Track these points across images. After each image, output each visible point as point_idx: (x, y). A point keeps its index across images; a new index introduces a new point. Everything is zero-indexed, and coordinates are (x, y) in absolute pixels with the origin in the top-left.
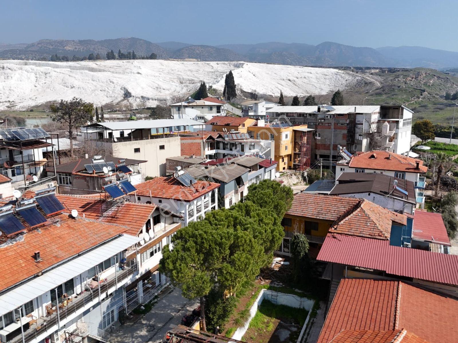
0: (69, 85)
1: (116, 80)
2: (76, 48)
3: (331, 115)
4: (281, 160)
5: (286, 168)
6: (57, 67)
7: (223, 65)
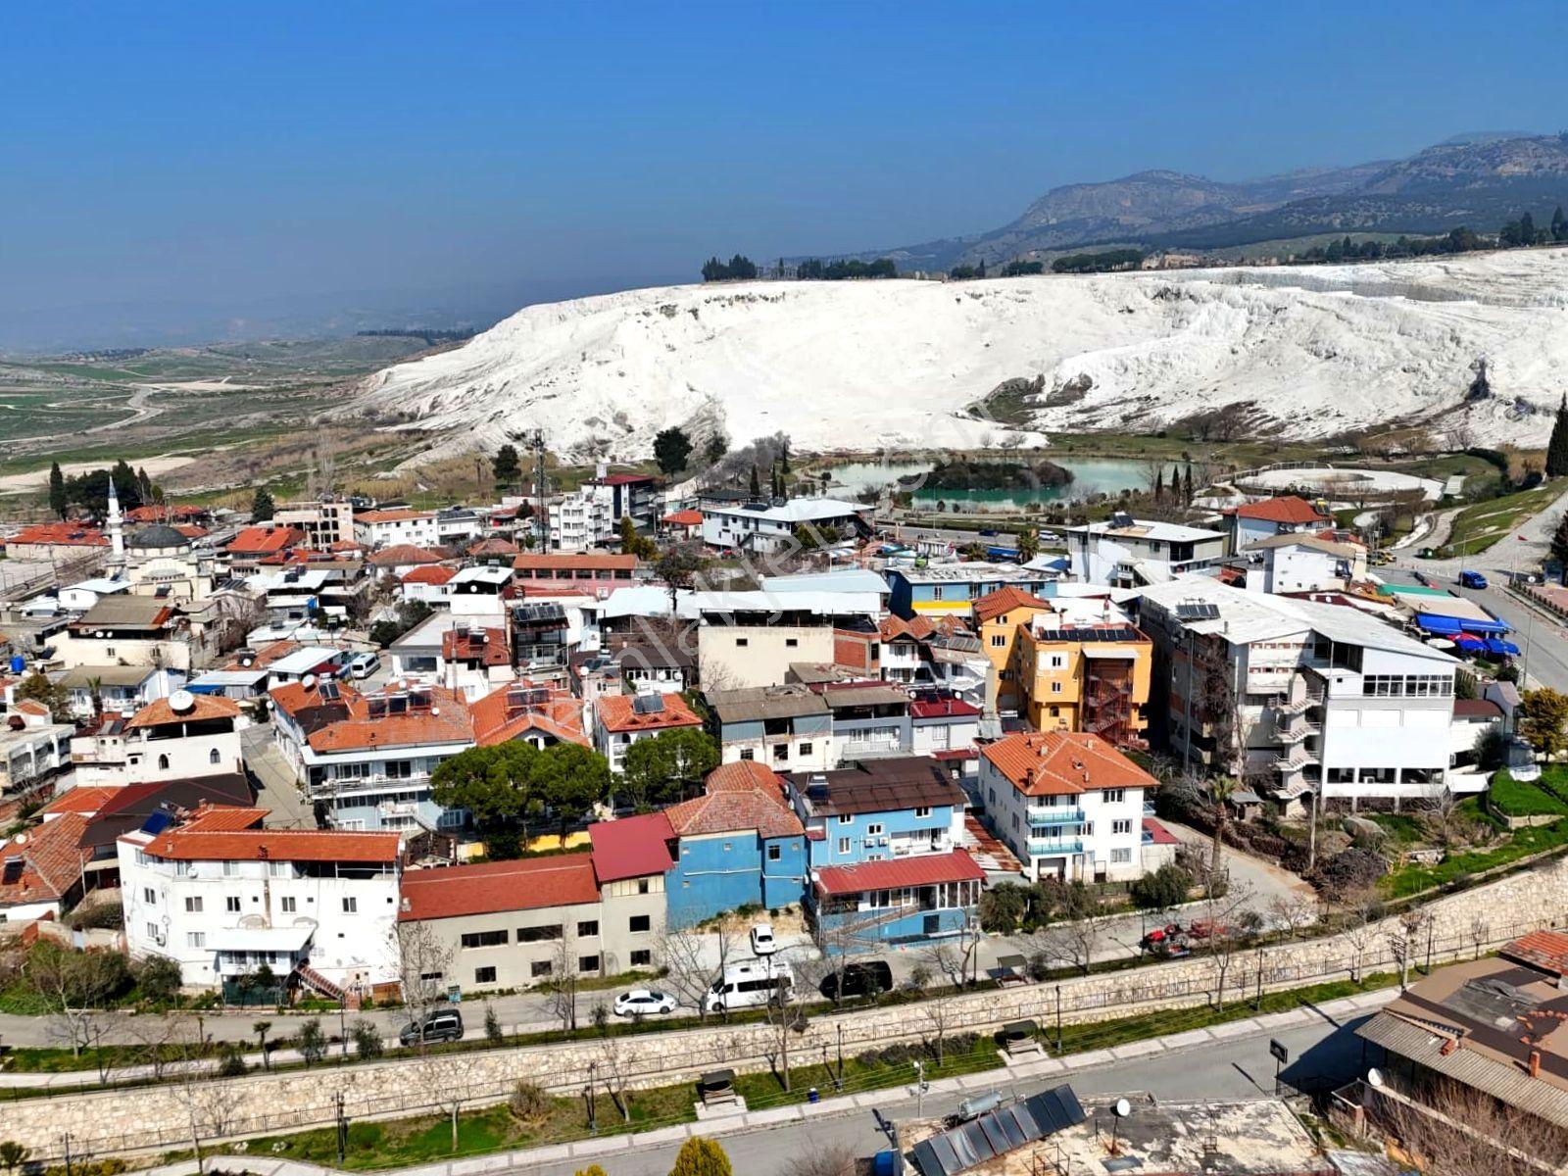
0: (1322, 348)
3: (1186, 631)
4: (1045, 713)
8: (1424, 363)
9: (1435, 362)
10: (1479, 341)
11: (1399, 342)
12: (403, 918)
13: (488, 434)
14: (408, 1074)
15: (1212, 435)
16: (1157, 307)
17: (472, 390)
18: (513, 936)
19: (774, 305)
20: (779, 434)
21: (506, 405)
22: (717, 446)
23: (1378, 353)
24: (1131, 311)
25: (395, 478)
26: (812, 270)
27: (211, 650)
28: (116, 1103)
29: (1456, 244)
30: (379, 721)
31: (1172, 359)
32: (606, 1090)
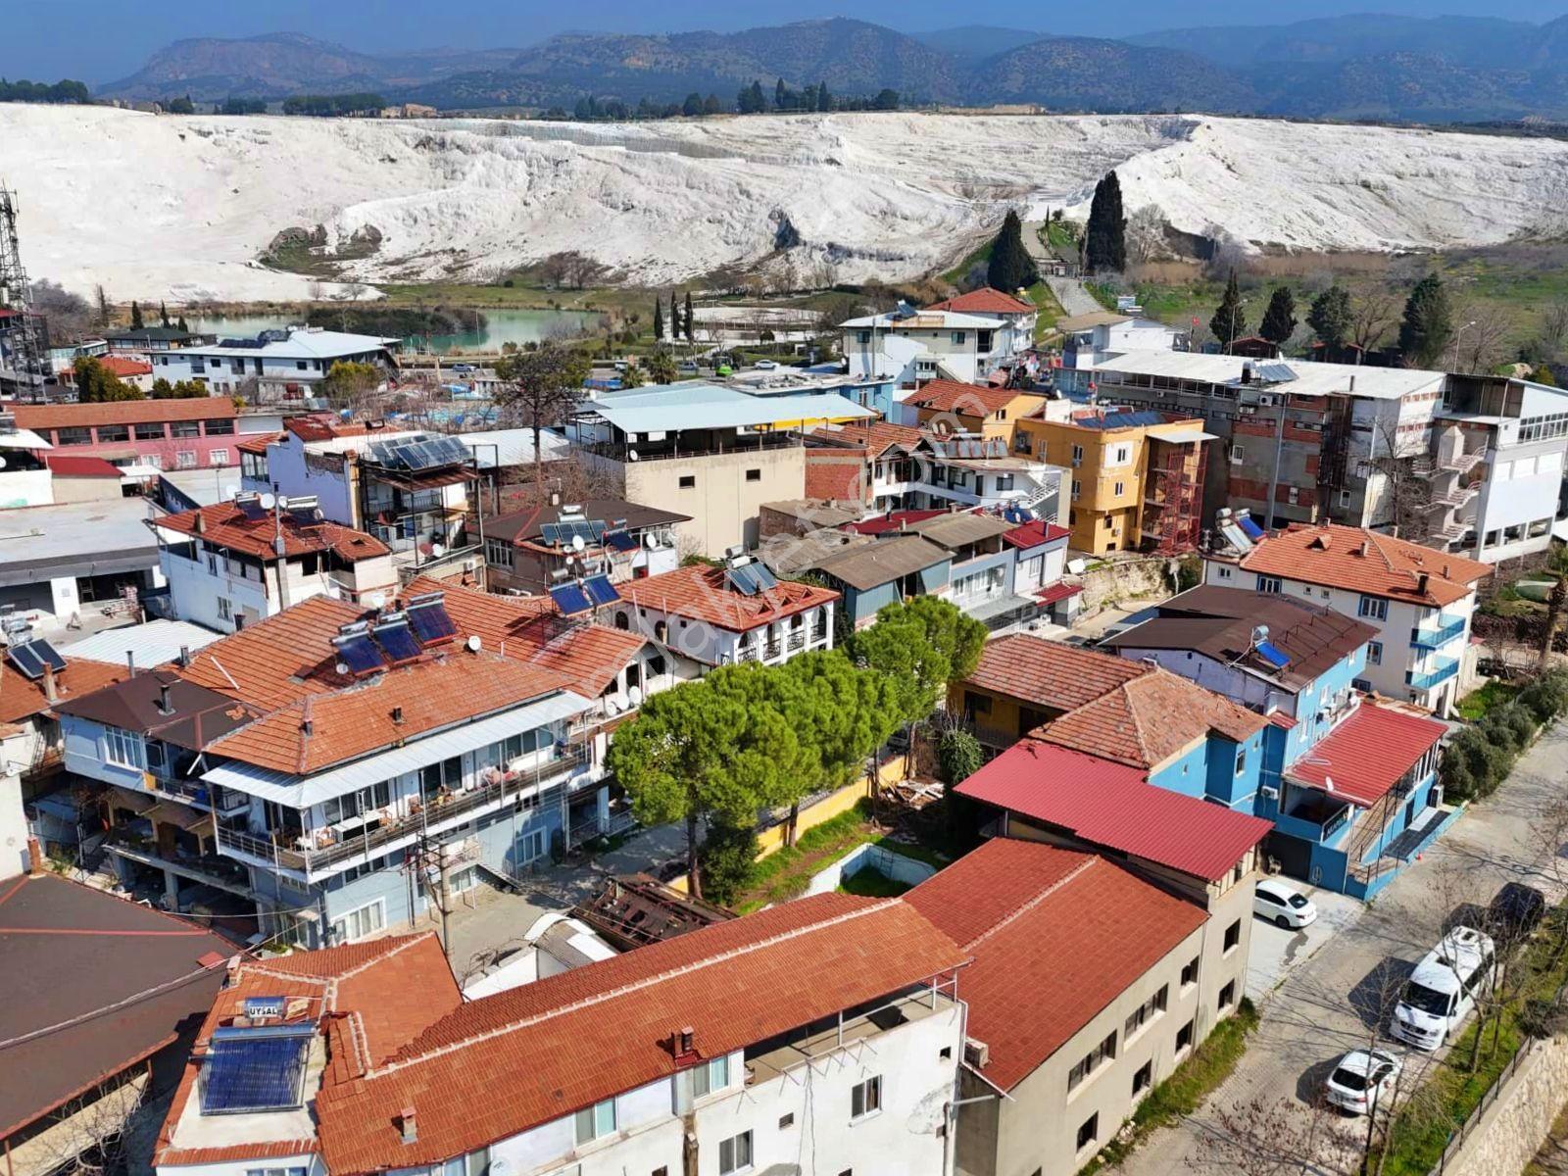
0: (619, 200)
1: (760, 187)
2: (657, 62)
3: (1275, 397)
4: (1100, 523)
5: (1119, 545)
6: (589, 140)
7: (1122, 128)
8: (726, 215)
9: (735, 213)
10: (768, 194)
11: (693, 195)
16: (421, 157)
18: (1121, 1037)
23: (677, 205)
24: (393, 161)
29: (695, 109)
31: (464, 210)
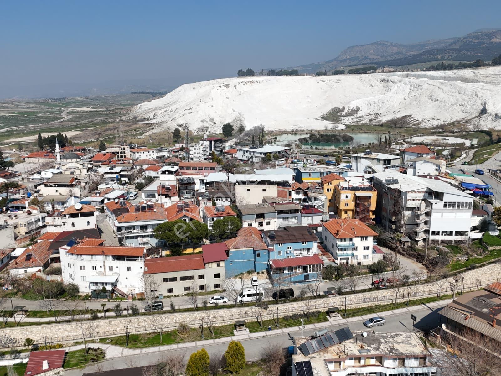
0: (433, 98)
3: (388, 188)
4: (343, 213)
8: (466, 103)
9: (470, 102)
10: (484, 96)
11: (458, 96)
12: (145, 273)
13: (171, 125)
14: (147, 320)
15: (397, 126)
16: (381, 85)
17: (166, 111)
18: (178, 279)
19: (260, 84)
20: (261, 125)
21: (176, 116)
22: (242, 129)
23: (451, 100)
24: (372, 86)
25: (142, 138)
26: (272, 73)
27: (87, 191)
28: (60, 327)
29: (477, 64)
30: (138, 213)
31: (385, 101)
32: (207, 326)
